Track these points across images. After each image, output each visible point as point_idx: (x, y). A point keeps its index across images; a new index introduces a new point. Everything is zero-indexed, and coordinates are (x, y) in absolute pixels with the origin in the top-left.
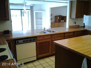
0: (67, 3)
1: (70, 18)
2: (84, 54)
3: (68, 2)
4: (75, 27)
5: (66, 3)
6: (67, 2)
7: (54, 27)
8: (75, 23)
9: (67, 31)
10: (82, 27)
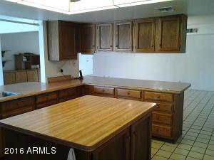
0: (38, 25)
1: (49, 59)
2: (67, 140)
3: (40, 22)
4: (61, 79)
5: (35, 24)
6: (36, 22)
7: (16, 83)
8: (62, 71)
9: (44, 89)
10: (76, 79)
